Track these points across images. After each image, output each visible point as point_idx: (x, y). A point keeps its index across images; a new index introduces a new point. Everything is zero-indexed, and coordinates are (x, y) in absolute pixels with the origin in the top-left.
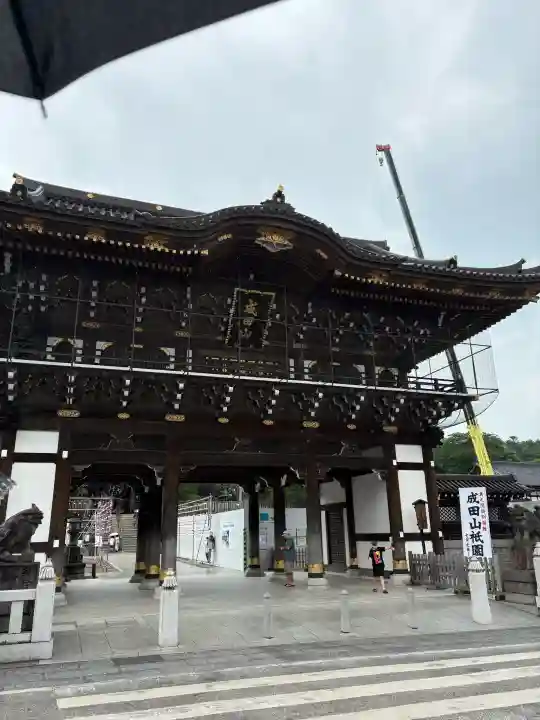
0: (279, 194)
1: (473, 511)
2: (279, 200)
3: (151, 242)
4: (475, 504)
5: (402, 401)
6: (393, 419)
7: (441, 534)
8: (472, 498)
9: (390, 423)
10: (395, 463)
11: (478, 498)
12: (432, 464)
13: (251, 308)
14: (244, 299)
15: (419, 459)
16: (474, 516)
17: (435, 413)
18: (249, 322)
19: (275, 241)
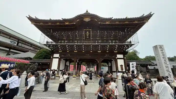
0: (87, 11)
1: (133, 67)
2: (87, 12)
3: (66, 23)
4: (133, 66)
5: (117, 46)
6: (116, 50)
7: (127, 72)
8: (133, 64)
9: (116, 51)
10: (116, 58)
11: (134, 64)
12: (125, 58)
13: (88, 33)
14: (86, 32)
15: (123, 57)
16: (133, 68)
17: (125, 48)
18: (87, 35)
19: (87, 20)
